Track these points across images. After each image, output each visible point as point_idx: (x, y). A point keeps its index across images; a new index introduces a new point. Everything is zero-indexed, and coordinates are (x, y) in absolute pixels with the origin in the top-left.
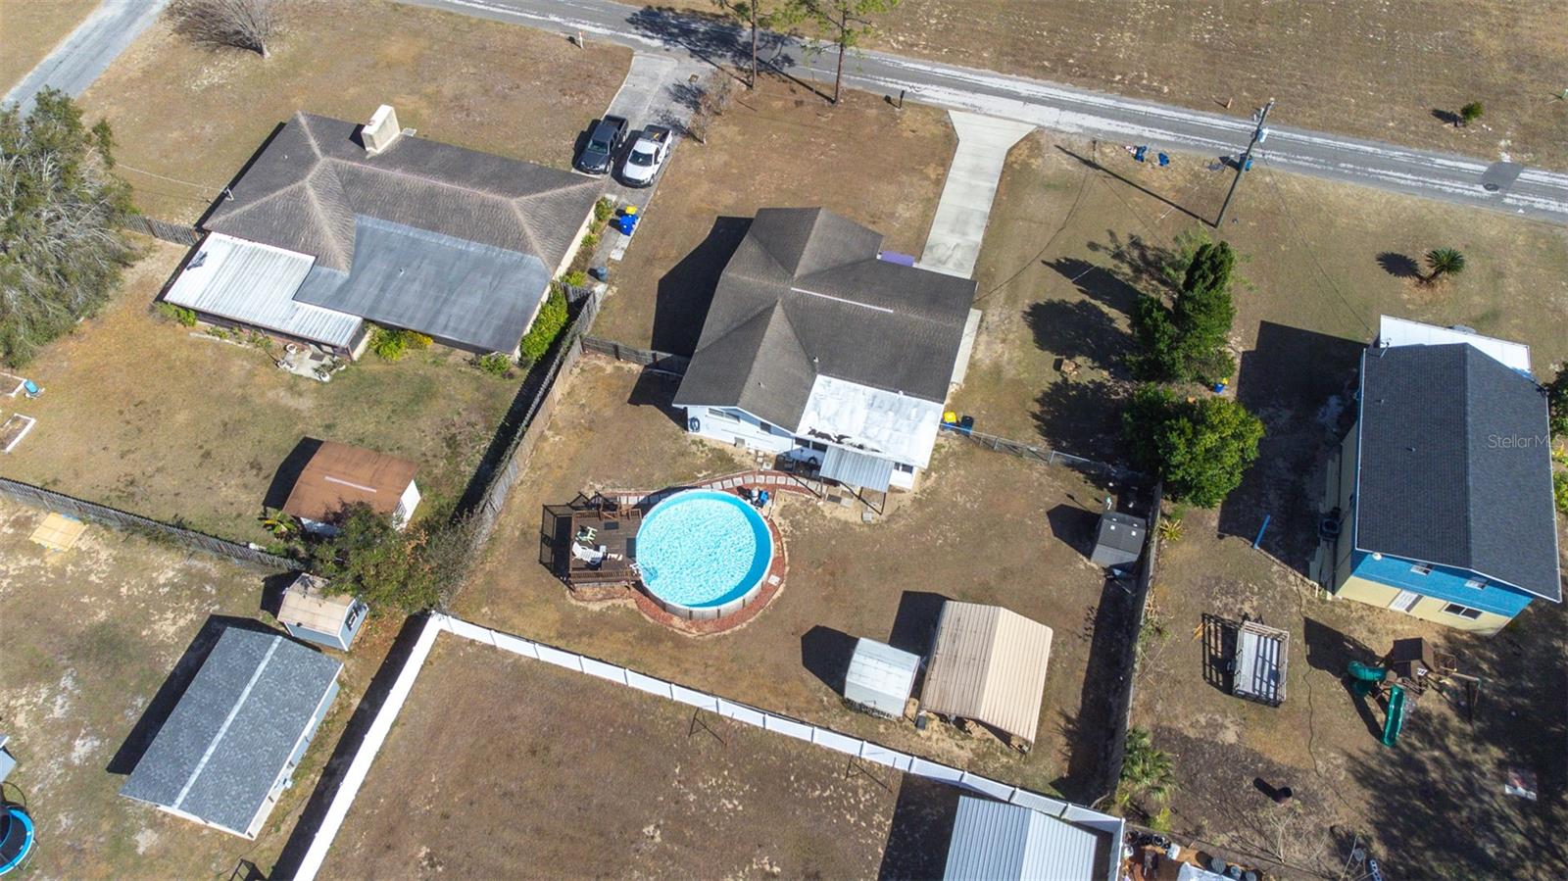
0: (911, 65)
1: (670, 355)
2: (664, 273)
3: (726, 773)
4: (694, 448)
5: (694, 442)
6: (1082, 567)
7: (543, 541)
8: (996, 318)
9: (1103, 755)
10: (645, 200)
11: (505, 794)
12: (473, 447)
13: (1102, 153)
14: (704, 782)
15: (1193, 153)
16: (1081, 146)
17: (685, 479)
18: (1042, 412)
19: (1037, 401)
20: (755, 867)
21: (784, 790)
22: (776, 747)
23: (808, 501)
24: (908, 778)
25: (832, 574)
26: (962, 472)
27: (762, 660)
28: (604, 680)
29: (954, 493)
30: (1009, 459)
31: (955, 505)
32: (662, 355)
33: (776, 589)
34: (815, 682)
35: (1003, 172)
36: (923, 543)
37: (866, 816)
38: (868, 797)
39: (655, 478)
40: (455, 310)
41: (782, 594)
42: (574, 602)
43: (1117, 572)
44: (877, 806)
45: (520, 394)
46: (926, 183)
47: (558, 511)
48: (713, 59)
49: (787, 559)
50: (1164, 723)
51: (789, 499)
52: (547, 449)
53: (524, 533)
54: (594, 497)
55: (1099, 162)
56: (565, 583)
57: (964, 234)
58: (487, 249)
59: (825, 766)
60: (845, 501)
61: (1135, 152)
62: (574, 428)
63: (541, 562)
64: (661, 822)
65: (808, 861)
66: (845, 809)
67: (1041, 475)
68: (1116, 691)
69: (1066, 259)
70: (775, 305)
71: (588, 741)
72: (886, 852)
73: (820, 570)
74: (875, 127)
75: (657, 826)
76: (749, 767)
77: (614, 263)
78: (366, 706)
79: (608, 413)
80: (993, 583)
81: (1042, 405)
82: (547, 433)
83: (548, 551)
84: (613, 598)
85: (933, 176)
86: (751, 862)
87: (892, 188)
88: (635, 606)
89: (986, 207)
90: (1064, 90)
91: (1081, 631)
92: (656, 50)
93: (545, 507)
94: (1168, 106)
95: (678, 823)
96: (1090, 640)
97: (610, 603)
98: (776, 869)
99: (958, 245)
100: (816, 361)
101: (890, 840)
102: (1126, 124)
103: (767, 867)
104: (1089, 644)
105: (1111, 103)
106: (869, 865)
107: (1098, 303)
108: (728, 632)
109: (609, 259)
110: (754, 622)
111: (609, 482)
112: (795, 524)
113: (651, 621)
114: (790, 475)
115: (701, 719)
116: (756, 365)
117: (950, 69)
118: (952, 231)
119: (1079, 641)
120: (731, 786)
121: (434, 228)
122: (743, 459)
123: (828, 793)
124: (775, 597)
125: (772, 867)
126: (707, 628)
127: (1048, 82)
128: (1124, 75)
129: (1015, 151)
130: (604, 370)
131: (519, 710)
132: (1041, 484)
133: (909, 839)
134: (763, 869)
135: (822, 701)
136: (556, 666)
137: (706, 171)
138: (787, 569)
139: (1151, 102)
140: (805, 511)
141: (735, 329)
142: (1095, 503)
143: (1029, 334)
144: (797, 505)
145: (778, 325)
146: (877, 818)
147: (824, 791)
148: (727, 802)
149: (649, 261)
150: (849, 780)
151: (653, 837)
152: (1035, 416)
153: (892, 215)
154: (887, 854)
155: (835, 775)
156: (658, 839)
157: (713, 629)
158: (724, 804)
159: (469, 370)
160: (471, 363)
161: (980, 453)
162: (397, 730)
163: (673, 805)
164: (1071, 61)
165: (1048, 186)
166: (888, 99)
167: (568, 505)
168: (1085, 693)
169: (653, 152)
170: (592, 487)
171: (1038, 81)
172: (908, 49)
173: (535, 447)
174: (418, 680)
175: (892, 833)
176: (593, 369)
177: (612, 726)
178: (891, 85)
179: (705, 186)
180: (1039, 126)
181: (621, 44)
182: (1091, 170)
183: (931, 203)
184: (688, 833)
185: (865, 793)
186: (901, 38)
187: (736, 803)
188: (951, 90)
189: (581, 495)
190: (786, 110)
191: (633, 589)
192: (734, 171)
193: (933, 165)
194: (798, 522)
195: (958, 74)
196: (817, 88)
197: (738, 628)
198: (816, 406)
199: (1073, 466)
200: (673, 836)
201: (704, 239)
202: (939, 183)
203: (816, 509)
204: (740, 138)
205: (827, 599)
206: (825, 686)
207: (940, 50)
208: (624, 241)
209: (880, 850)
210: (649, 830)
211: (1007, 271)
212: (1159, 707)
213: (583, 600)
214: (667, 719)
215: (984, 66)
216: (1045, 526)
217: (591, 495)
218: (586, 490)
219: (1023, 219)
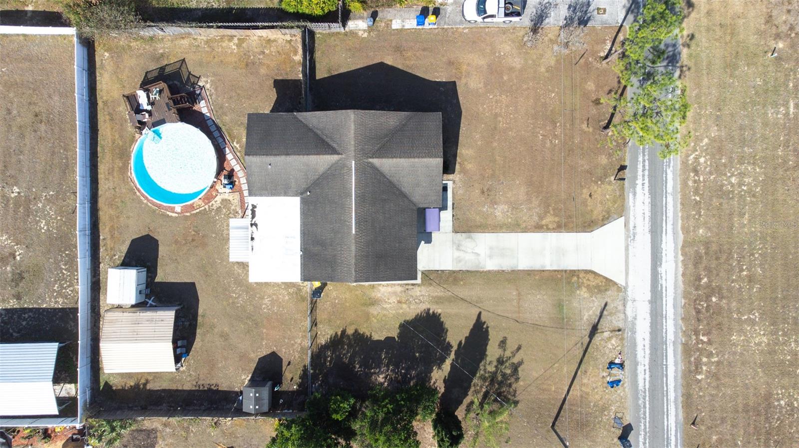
0: (670, 176)
6: (243, 377)
7: (161, 68)
8: (418, 294)
9: (130, 405)
10: (455, 23)
13: (610, 338)
14: (50, 209)
15: (629, 403)
18: (348, 336)
19: (356, 331)
24: (76, 310)
26: (287, 298)
29: (269, 296)
30: (308, 323)
33: (173, 212)
35: (566, 271)
39: (225, 117)
41: (171, 216)
46: (536, 218)
47: (184, 69)
49: (195, 212)
50: (158, 434)
52: (224, 44)
53: (162, 55)
54: (200, 86)
55: (597, 338)
57: (491, 257)
61: (617, 361)
62: (245, 54)
63: (147, 73)
64: (22, 194)
67: (300, 344)
68: (171, 407)
70: (339, 154)
71: (51, 141)
72: (44, 308)
73: (193, 233)
75: (19, 193)
77: (388, 24)
78: (29, 15)
79: (263, 71)
80: (216, 330)
82: (236, 39)
85: (544, 222)
86: (17, 244)
87: (522, 196)
89: (522, 266)
90: (675, 299)
91: (201, 383)
93: (184, 60)
96: (197, 388)
98: (18, 258)
99: (478, 255)
100: (308, 193)
101: (51, 309)
102: (648, 351)
103: (17, 253)
104: (194, 388)
105: (671, 337)
106: (36, 302)
109: (391, 21)
111: (213, 91)
112: (219, 210)
117: (675, 206)
118: (491, 248)
119: (194, 383)
125: (19, 255)
129: (591, 277)
131: (56, 98)
138: (188, 214)
139: (681, 366)
143: (411, 316)
151: (13, 192)
153: (494, 203)
156: (13, 195)
163: (33, 197)
165: (559, 305)
166: (623, 168)
167: (190, 73)
168: (164, 391)
171: (680, 278)
173: (223, 37)
178: (640, 166)
180: (626, 288)
182: (587, 332)
183: (515, 227)
184: (21, 209)
185: (72, 291)
188: (648, 215)
193: (557, 219)
195: (670, 214)
202: (539, 228)
208: (411, 23)
209: (44, 306)
210: (16, 189)
211: (462, 291)
212: (168, 430)
218: (203, 79)
219: (519, 294)
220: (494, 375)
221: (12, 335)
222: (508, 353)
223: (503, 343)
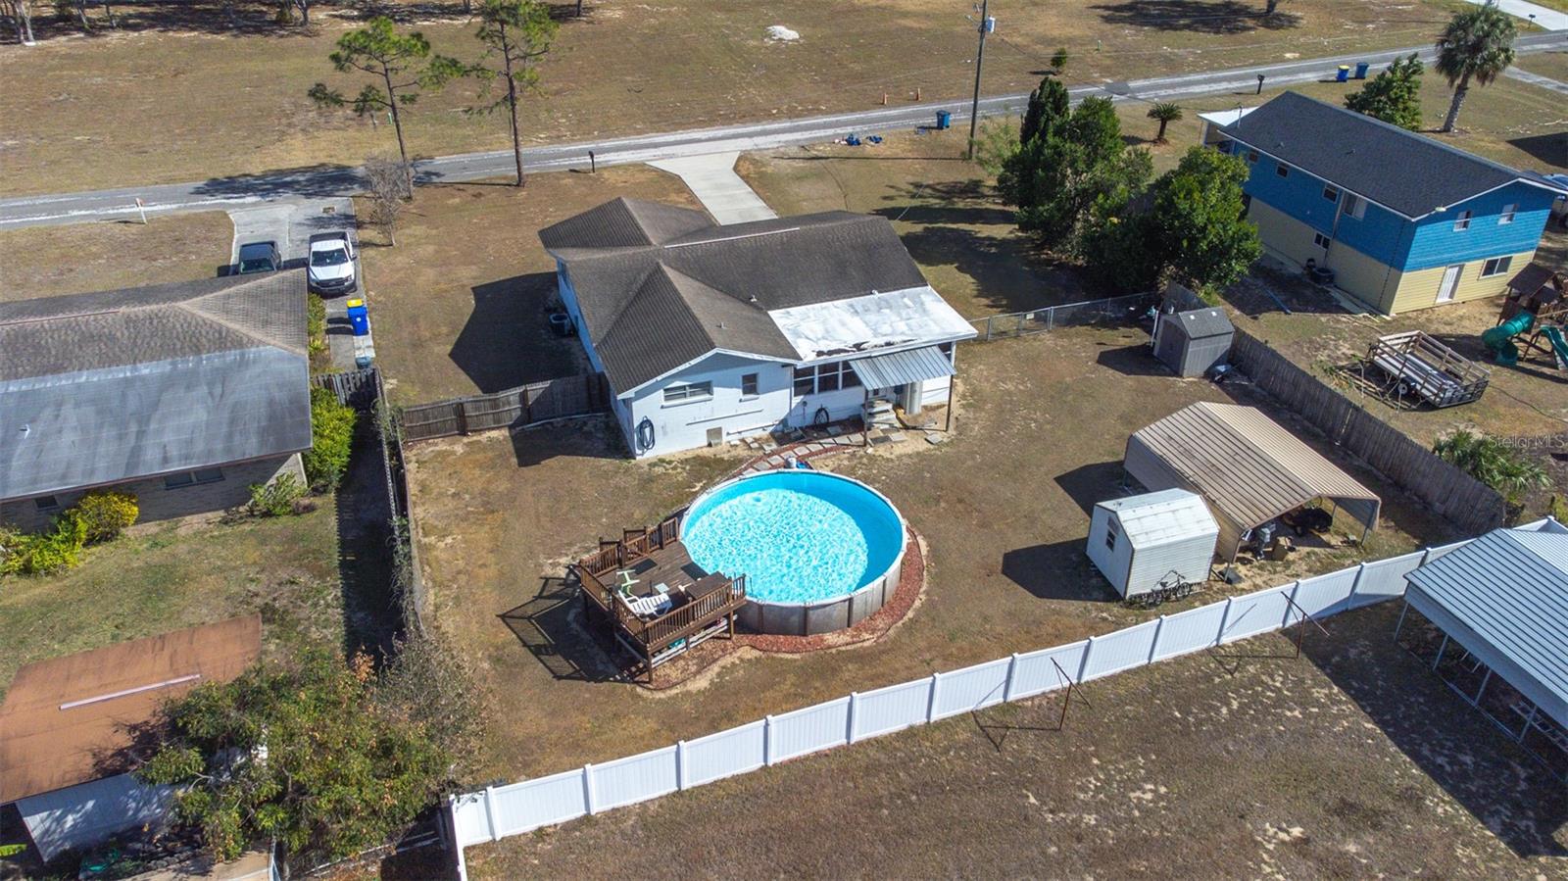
0: (572, 148)
1: (547, 384)
2: (449, 347)
5: (652, 465)
7: (537, 654)
12: (315, 605)
13: (817, 150)
15: (893, 131)
16: (794, 150)
17: (680, 501)
18: (994, 301)
19: (978, 296)
20: (1271, 847)
22: (1118, 695)
25: (961, 501)
28: (807, 758)
31: (1008, 393)
32: (536, 389)
34: (1072, 606)
35: (746, 182)
42: (661, 695)
43: (1222, 368)
44: (1302, 681)
45: (341, 522)
47: (530, 611)
48: (338, 194)
51: (829, 462)
54: (570, 573)
55: (824, 155)
56: (623, 681)
59: (1196, 680)
61: (845, 142)
62: (466, 520)
63: (559, 678)
66: (1273, 707)
67: (1055, 340)
69: (878, 209)
70: (659, 266)
72: (1377, 723)
74: (582, 189)
79: (502, 486)
81: (987, 297)
83: (558, 662)
84: (715, 661)
86: (1259, 845)
88: (756, 653)
89: (759, 204)
90: (738, 128)
92: (254, 204)
93: (503, 617)
94: (837, 115)
97: (716, 668)
98: (1297, 831)
102: (818, 131)
103: (1282, 836)
105: (788, 124)
106: (1382, 750)
107: (940, 225)
108: (910, 614)
110: (931, 588)
111: (575, 548)
113: (797, 656)
114: (806, 443)
115: (990, 723)
116: (696, 312)
117: (613, 141)
122: (734, 453)
123: (1235, 705)
124: (924, 551)
126: (880, 623)
127: (717, 127)
129: (741, 169)
130: (453, 453)
132: (1063, 347)
135: (1104, 619)
136: (714, 784)
137: (418, 262)
139: (821, 116)
140: (863, 464)
141: (629, 306)
142: (1129, 339)
144: (846, 462)
145: (685, 284)
146: (1319, 693)
147: (1227, 704)
149: (417, 345)
150: (1236, 674)
152: (991, 307)
154: (1381, 724)
155: (1217, 680)
157: (888, 621)
159: (228, 530)
160: (225, 522)
161: (977, 351)
163: (1077, 846)
165: (798, 178)
166: (574, 171)
167: (540, 597)
171: (707, 129)
175: (1355, 698)
176: (435, 457)
177: (881, 806)
179: (430, 273)
180: (742, 151)
182: (823, 161)
186: (543, 136)
187: (1150, 787)
188: (632, 152)
189: (547, 579)
190: (468, 202)
191: (734, 637)
192: (455, 253)
193: (674, 194)
195: (625, 142)
196: (488, 181)
197: (917, 603)
198: (798, 335)
201: (472, 308)
202: (693, 201)
204: (434, 231)
206: (1087, 603)
207: (590, 133)
208: (364, 340)
213: (674, 685)
214: (946, 751)
215: (644, 133)
216: (1110, 372)
220: (942, 198)
222: (904, 193)
223: (889, 198)
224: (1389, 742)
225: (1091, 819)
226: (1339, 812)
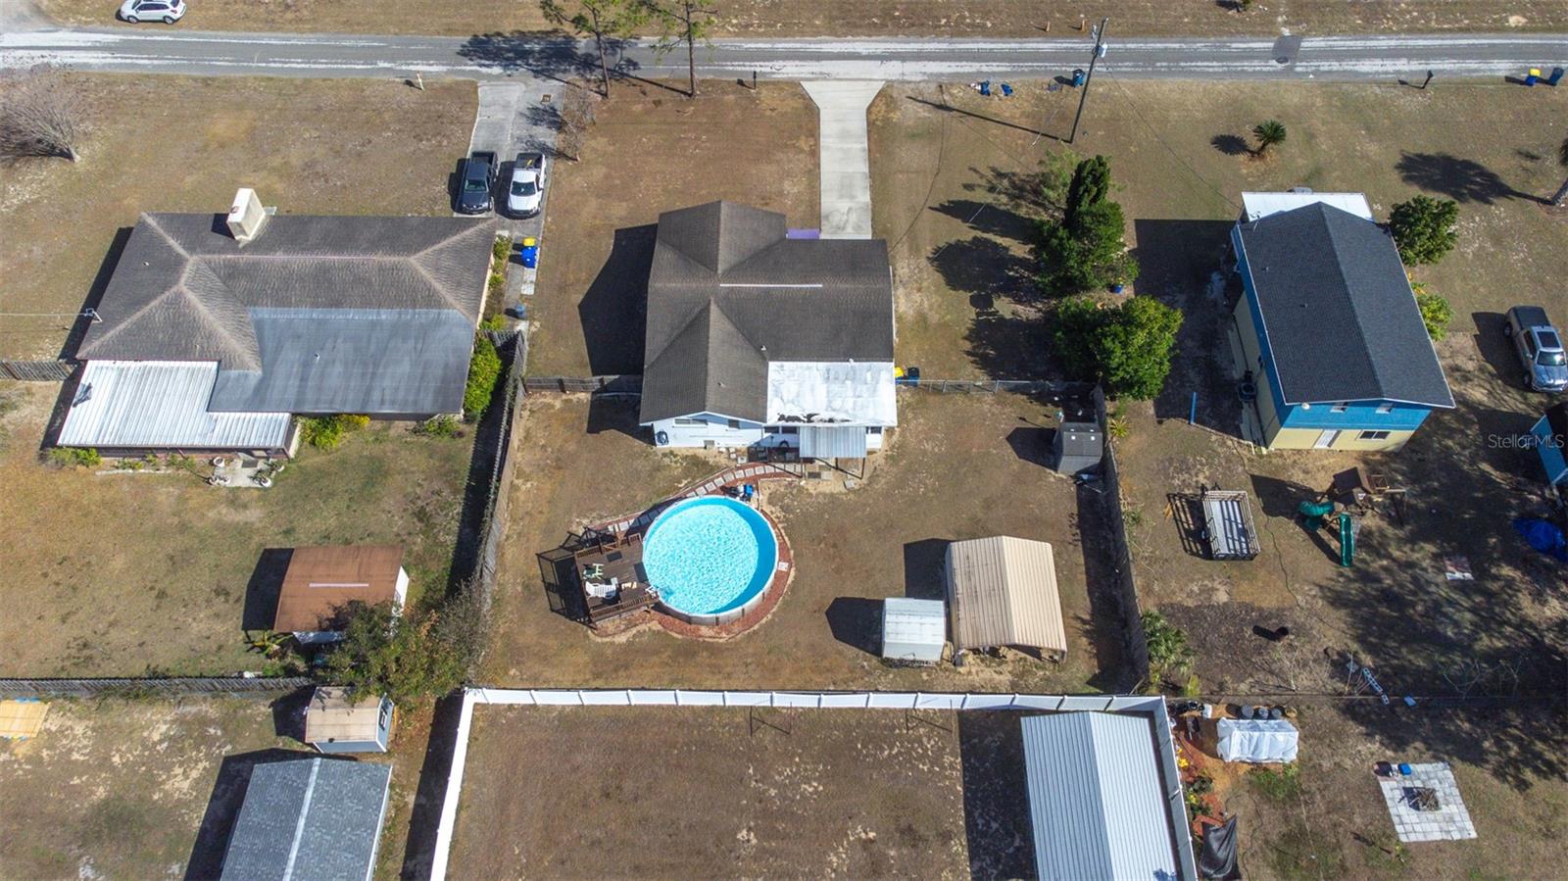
0: (753, 45)
1: (617, 377)
2: (581, 297)
3: (797, 759)
4: (666, 460)
5: (665, 455)
6: (1052, 480)
7: (547, 589)
8: (906, 270)
9: (1124, 645)
10: (538, 229)
11: (593, 843)
12: (447, 515)
13: (951, 95)
14: (780, 774)
15: (1031, 79)
16: (930, 92)
17: (668, 493)
18: (974, 348)
19: (965, 338)
20: (851, 838)
21: (855, 759)
22: (835, 722)
23: (790, 483)
24: (963, 716)
25: (835, 546)
26: (922, 421)
27: (797, 644)
28: (653, 706)
29: (920, 442)
30: (959, 398)
31: (924, 453)
32: (609, 378)
33: (788, 574)
34: (851, 651)
35: (869, 132)
36: (907, 496)
37: (937, 760)
38: (932, 742)
39: (638, 498)
40: (387, 383)
41: (795, 577)
42: (599, 640)
43: (1085, 477)
44: (944, 749)
45: (476, 451)
46: (802, 156)
47: (554, 556)
48: (557, 76)
49: (788, 543)
50: (1166, 601)
51: (772, 486)
52: (522, 498)
53: (526, 587)
54: (585, 533)
55: (952, 104)
56: (584, 623)
57: (852, 197)
58: (400, 314)
59: (885, 726)
60: (825, 475)
61: (979, 88)
62: (543, 470)
63: (553, 610)
64: (752, 824)
65: (897, 818)
66: (916, 759)
67: (992, 405)
68: (1116, 583)
69: (949, 202)
70: (709, 304)
71: (657, 769)
72: (964, 788)
73: (822, 545)
74: (738, 112)
75: (749, 829)
76: (816, 748)
77: (528, 298)
78: (423, 801)
79: (572, 447)
80: (980, 515)
81: (972, 342)
82: (516, 482)
83: (556, 598)
84: (636, 625)
85: (807, 149)
86: (847, 835)
87: (774, 168)
88: (660, 627)
89: (864, 168)
90: (899, 42)
91: (1070, 538)
92: (498, 77)
93: (539, 555)
94: (996, 39)
95: (768, 820)
96: (1080, 543)
97: (634, 631)
98: (872, 835)
99: (850, 209)
100: (764, 349)
101: (964, 776)
102: (964, 63)
103: (863, 835)
104: (1080, 549)
105: (944, 46)
106: (954, 804)
107: (990, 236)
108: (756, 627)
109: (522, 295)
110: (778, 611)
111: (594, 514)
112: (785, 509)
113: (680, 637)
114: (766, 463)
115: (757, 716)
116: (710, 366)
117: (789, 42)
118: (841, 197)
119: (1071, 547)
120: (806, 770)
121: (337, 304)
122: (717, 459)
123: (896, 750)
124: (789, 582)
125: (867, 834)
126: (736, 629)
127: (882, 37)
128: (948, 17)
129: (874, 109)
130: (553, 406)
131: (579, 758)
132: (993, 414)
133: (982, 770)
134: (860, 838)
135: (863, 667)
136: (601, 706)
137: (588, 188)
138: (792, 552)
139: (980, 38)
140: (791, 493)
141: (679, 336)
142: (1046, 419)
143: (939, 277)
144: (782, 490)
145: (718, 325)
146: (947, 759)
147: (891, 749)
148: (807, 787)
149: (563, 288)
150: (911, 732)
151: (748, 841)
152: (968, 353)
153: (781, 193)
154: (966, 789)
155: (897, 731)
156: (754, 841)
157: (741, 628)
158: (805, 789)
159: (415, 439)
160: (415, 431)
161: (932, 399)
162: (464, 814)
163: (757, 804)
164: (897, 14)
165: (913, 136)
166: (740, 83)
167: (561, 547)
168: (1090, 593)
169: (533, 179)
170: (579, 524)
171: (873, 38)
172: (744, 30)
173: (510, 499)
174: (467, 760)
175: (965, 769)
176: (542, 408)
177: (675, 748)
178: (739, 69)
179: (593, 203)
180: (887, 81)
181: (462, 78)
182: (946, 114)
183: (813, 173)
184: (781, 826)
185: (929, 740)
186: (734, 21)
187: (815, 784)
188: (797, 63)
189: (571, 534)
190: (647, 112)
191: (652, 612)
192: (617, 182)
193: (803, 138)
194: (788, 506)
195: (798, 45)
196: (670, 84)
197: (764, 621)
198: (777, 392)
199: (1014, 390)
200: (764, 834)
201: (609, 255)
202: (814, 153)
203: (801, 489)
204: (611, 148)
205: (838, 571)
206: (862, 652)
207: (774, 25)
208: (530, 274)
209: (959, 788)
210: (742, 835)
211: (902, 224)
212: (1156, 588)
213: (607, 636)
214: (726, 725)
215: (819, 33)
216: (1009, 451)
217: (581, 531)
218: (574, 528)
219: (901, 172)
220: (1012, 197)
221: (1018, 849)
222: (983, 182)
223: (969, 187)
224: (962, 801)
225: (773, 792)
226: (902, 833)
